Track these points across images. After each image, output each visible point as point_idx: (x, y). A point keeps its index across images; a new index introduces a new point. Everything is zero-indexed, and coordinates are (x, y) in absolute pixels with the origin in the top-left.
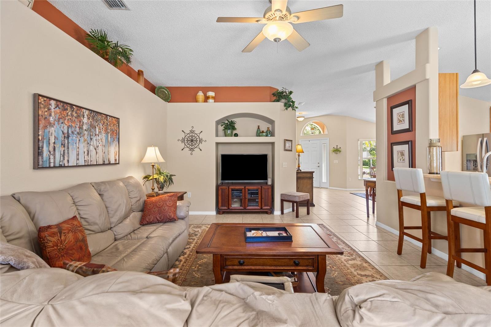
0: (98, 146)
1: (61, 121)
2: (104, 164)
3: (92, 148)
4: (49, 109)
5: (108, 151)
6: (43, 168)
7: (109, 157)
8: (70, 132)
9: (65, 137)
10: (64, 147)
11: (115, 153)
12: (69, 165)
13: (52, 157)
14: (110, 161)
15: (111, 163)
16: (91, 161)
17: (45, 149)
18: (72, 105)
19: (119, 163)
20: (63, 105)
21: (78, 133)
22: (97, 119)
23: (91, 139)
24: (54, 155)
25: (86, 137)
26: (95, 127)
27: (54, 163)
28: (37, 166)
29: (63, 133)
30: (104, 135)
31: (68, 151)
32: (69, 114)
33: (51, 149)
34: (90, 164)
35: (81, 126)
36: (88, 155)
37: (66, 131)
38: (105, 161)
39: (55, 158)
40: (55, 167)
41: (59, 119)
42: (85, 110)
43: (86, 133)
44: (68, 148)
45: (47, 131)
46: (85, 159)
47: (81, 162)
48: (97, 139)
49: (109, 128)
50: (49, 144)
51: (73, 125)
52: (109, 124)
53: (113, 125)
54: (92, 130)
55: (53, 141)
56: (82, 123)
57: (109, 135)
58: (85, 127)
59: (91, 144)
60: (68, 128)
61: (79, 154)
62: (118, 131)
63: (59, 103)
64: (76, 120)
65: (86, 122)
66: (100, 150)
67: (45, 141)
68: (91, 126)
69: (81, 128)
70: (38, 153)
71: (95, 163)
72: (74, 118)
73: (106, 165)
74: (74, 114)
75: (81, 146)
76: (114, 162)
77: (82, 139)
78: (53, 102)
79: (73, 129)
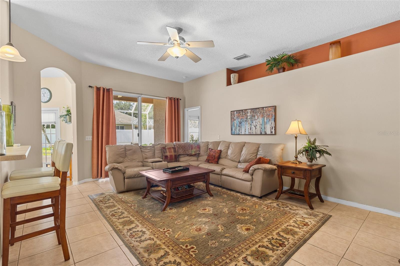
0: (257, 125)
1: (238, 118)
2: (261, 134)
3: (253, 126)
4: (234, 115)
5: (265, 127)
6: (233, 134)
7: (265, 130)
8: (242, 121)
9: (240, 123)
10: (240, 127)
11: (270, 128)
12: (242, 134)
13: (235, 131)
14: (266, 133)
15: (267, 134)
16: (252, 133)
17: (233, 128)
18: (242, 110)
19: (275, 134)
20: (239, 111)
21: (245, 121)
22: (256, 112)
23: (252, 122)
24: (236, 130)
25: (249, 122)
26: (255, 116)
27: (236, 133)
29: (239, 122)
30: (261, 119)
31: (241, 128)
32: (241, 114)
33: (235, 128)
34: (251, 134)
35: (247, 118)
36: (251, 129)
37: (240, 121)
38: (262, 132)
39: (236, 131)
40: (236, 134)
41: (237, 117)
42: (248, 110)
43: (249, 120)
44: (241, 127)
45: (233, 122)
46: (249, 132)
47: (247, 133)
48: (256, 122)
49: (265, 114)
50: (234, 126)
51: (243, 118)
52: (265, 112)
53: (269, 112)
54: (253, 118)
55: (236, 125)
56: (247, 116)
58: (248, 118)
59: (252, 124)
60: (241, 119)
61: (246, 129)
62: (274, 113)
63: (237, 111)
64: (244, 115)
65: (249, 115)
66: (258, 127)
67: (233, 126)
68: (252, 116)
70: (232, 130)
71: (255, 134)
72: (243, 115)
73: (263, 134)
74: (244, 113)
75: (247, 126)
76: (270, 133)
77: (247, 123)
78: (235, 112)
79: (243, 119)
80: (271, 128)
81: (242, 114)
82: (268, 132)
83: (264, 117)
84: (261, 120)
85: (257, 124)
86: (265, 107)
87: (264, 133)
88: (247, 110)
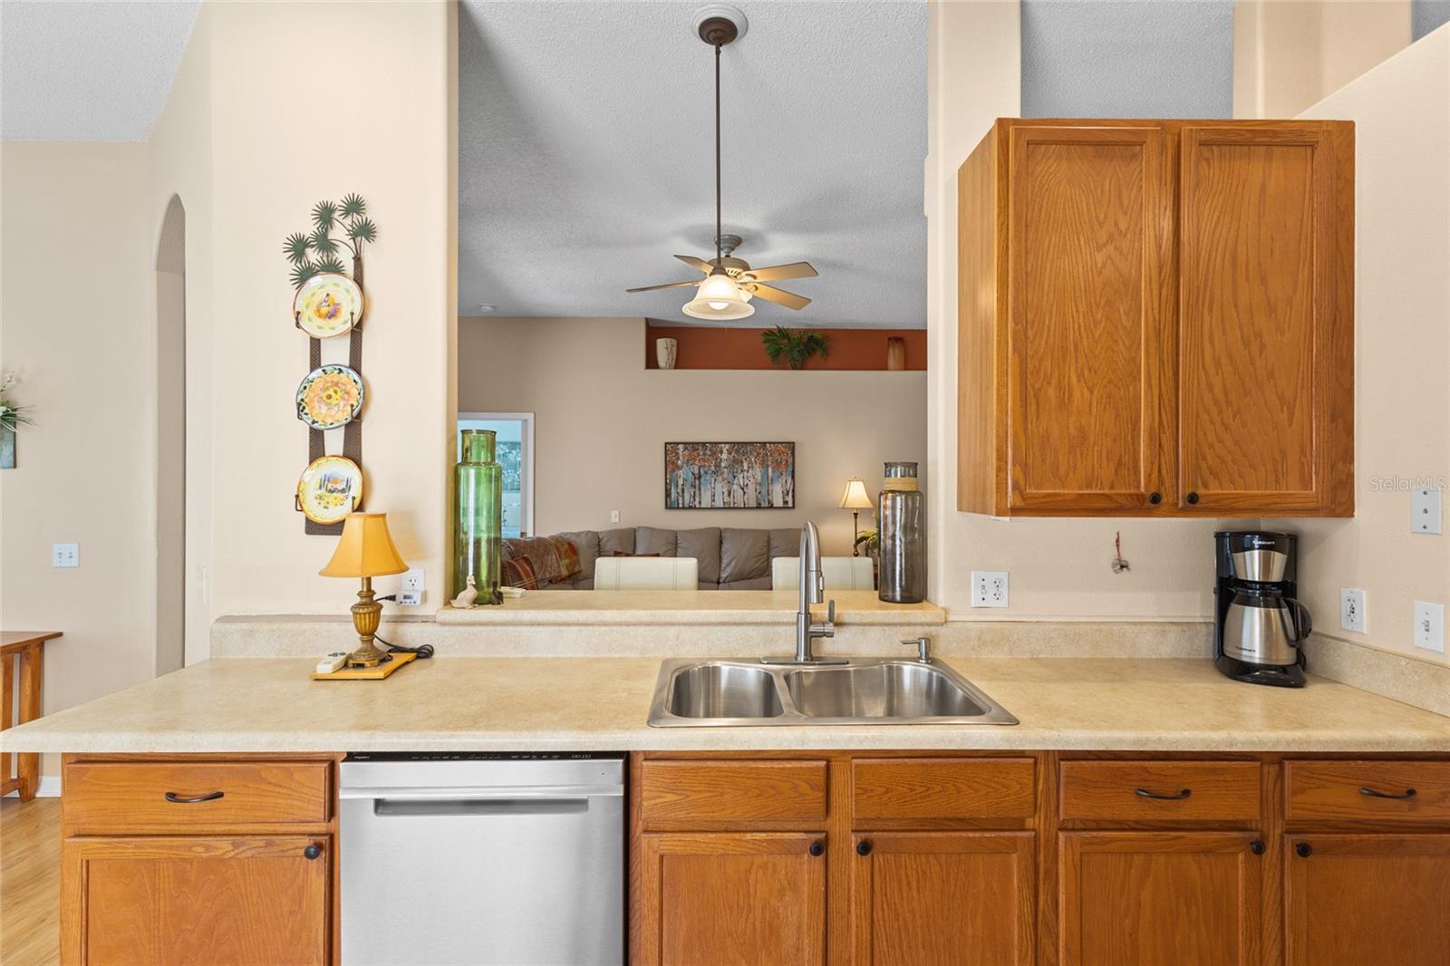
0: (747, 484)
1: (690, 462)
2: (759, 507)
3: (735, 487)
4: (677, 454)
5: (768, 490)
6: (671, 508)
7: (770, 498)
8: (702, 472)
9: (695, 478)
10: (695, 488)
11: (783, 491)
12: (702, 506)
13: (680, 498)
14: (772, 504)
15: (774, 506)
16: (734, 503)
17: (673, 490)
18: (703, 444)
19: (793, 507)
20: (693, 446)
21: (713, 472)
22: (745, 451)
23: (734, 477)
24: (683, 496)
25: (725, 475)
26: (742, 462)
27: (683, 504)
28: (668, 507)
29: (693, 474)
30: (758, 469)
31: (700, 491)
32: (701, 453)
33: (679, 490)
34: (732, 506)
36: (729, 495)
37: (697, 472)
38: (762, 503)
39: (683, 499)
40: (683, 508)
41: (688, 461)
42: (723, 445)
43: (726, 470)
44: (700, 489)
45: (674, 474)
46: (725, 501)
47: (719, 503)
48: (745, 476)
49: (770, 459)
50: (677, 486)
51: (706, 464)
52: (769, 454)
53: (778, 454)
54: (736, 466)
55: (681, 483)
56: (718, 460)
57: (770, 469)
58: (723, 465)
59: (735, 483)
60: (699, 468)
61: (714, 495)
62: (790, 461)
63: (687, 445)
64: (711, 458)
65: (726, 457)
66: (751, 489)
67: (673, 484)
68: (733, 461)
69: (718, 466)
70: (668, 494)
71: (742, 506)
72: (707, 457)
73: (764, 508)
74: (708, 452)
75: (718, 486)
76: (781, 505)
77: (720, 478)
78: (681, 447)
79: (706, 469)
80: (785, 492)
81: (704, 454)
82: (778, 502)
83: (768, 466)
84: (759, 474)
85: (747, 482)
86: (770, 443)
87: (767, 505)
88: (720, 446)
